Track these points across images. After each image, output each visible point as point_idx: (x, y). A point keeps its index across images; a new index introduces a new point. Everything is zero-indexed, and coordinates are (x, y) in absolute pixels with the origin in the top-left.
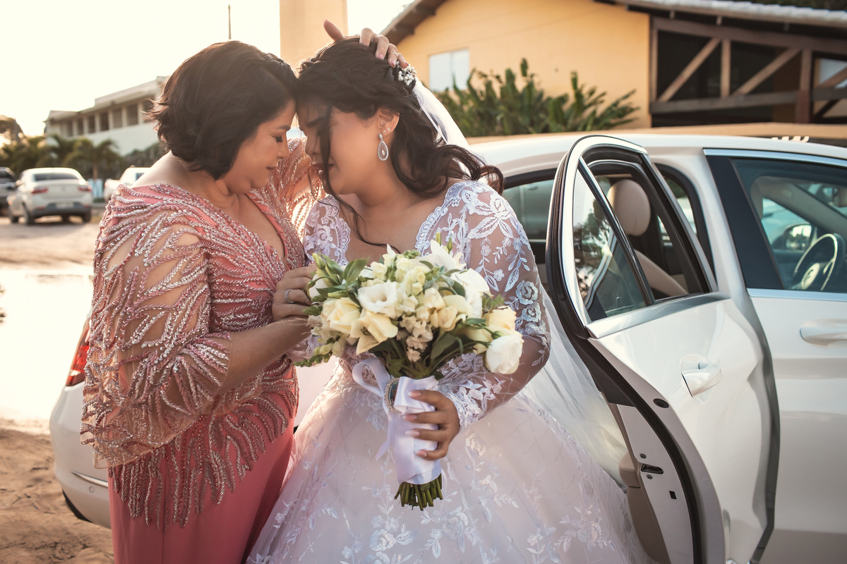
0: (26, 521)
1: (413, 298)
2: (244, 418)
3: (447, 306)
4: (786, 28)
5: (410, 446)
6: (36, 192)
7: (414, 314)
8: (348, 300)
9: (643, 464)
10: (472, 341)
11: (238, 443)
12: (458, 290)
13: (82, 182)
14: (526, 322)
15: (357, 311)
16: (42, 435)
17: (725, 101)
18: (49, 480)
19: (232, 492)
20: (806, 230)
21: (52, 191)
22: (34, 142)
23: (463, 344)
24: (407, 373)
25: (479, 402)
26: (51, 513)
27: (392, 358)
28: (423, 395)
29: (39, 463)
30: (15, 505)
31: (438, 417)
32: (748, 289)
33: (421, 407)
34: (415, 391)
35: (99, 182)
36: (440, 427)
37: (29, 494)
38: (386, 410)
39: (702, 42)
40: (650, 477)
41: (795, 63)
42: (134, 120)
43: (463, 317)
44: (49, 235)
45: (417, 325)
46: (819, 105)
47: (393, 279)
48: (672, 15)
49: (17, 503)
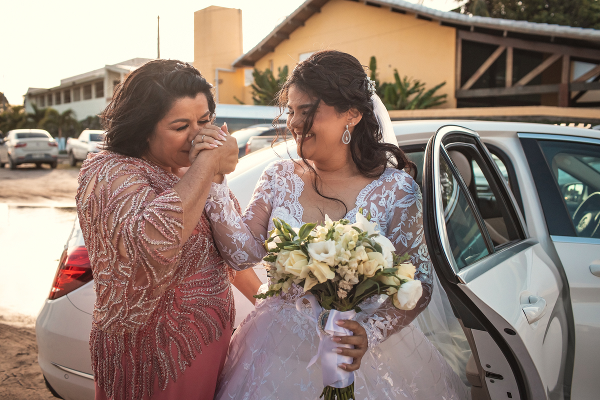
0: (13, 395)
1: (348, 252)
2: (183, 323)
3: (369, 260)
4: (552, 40)
5: (335, 359)
6: (18, 146)
7: (347, 264)
8: (300, 252)
9: (487, 372)
10: (385, 285)
11: (178, 343)
12: (377, 248)
13: (51, 139)
14: (421, 273)
15: (306, 260)
16: (24, 328)
17: (509, 90)
18: (30, 363)
19: (175, 381)
20: (579, 188)
21: (29, 146)
22: (17, 109)
23: (380, 287)
24: (336, 307)
25: (382, 331)
26: (32, 389)
27: (325, 295)
28: (346, 324)
29: (22, 350)
30: (4, 382)
31: (355, 340)
32: (551, 236)
33: (343, 332)
34: (340, 320)
35: (63, 140)
36: (356, 347)
37: (15, 374)
38: (319, 333)
39: (493, 48)
40: (492, 382)
41: (558, 65)
42: (88, 96)
43: (381, 267)
44: (26, 177)
45: (349, 272)
46: (574, 94)
47: (332, 239)
48: (472, 29)
49: (6, 380)
